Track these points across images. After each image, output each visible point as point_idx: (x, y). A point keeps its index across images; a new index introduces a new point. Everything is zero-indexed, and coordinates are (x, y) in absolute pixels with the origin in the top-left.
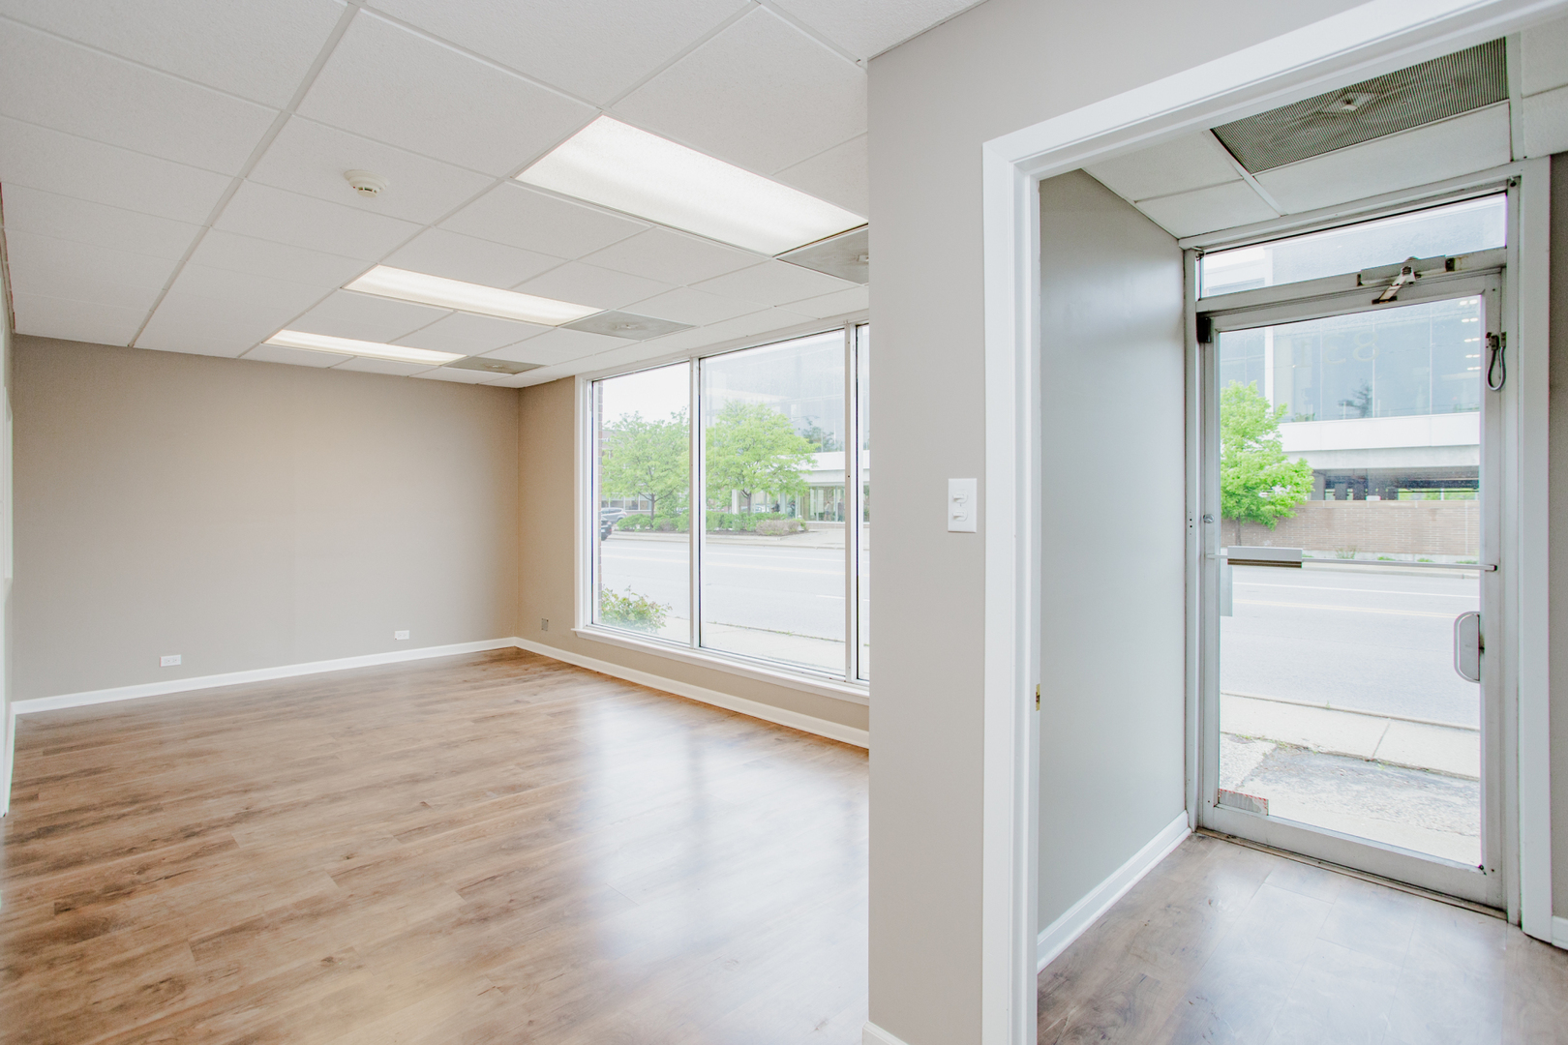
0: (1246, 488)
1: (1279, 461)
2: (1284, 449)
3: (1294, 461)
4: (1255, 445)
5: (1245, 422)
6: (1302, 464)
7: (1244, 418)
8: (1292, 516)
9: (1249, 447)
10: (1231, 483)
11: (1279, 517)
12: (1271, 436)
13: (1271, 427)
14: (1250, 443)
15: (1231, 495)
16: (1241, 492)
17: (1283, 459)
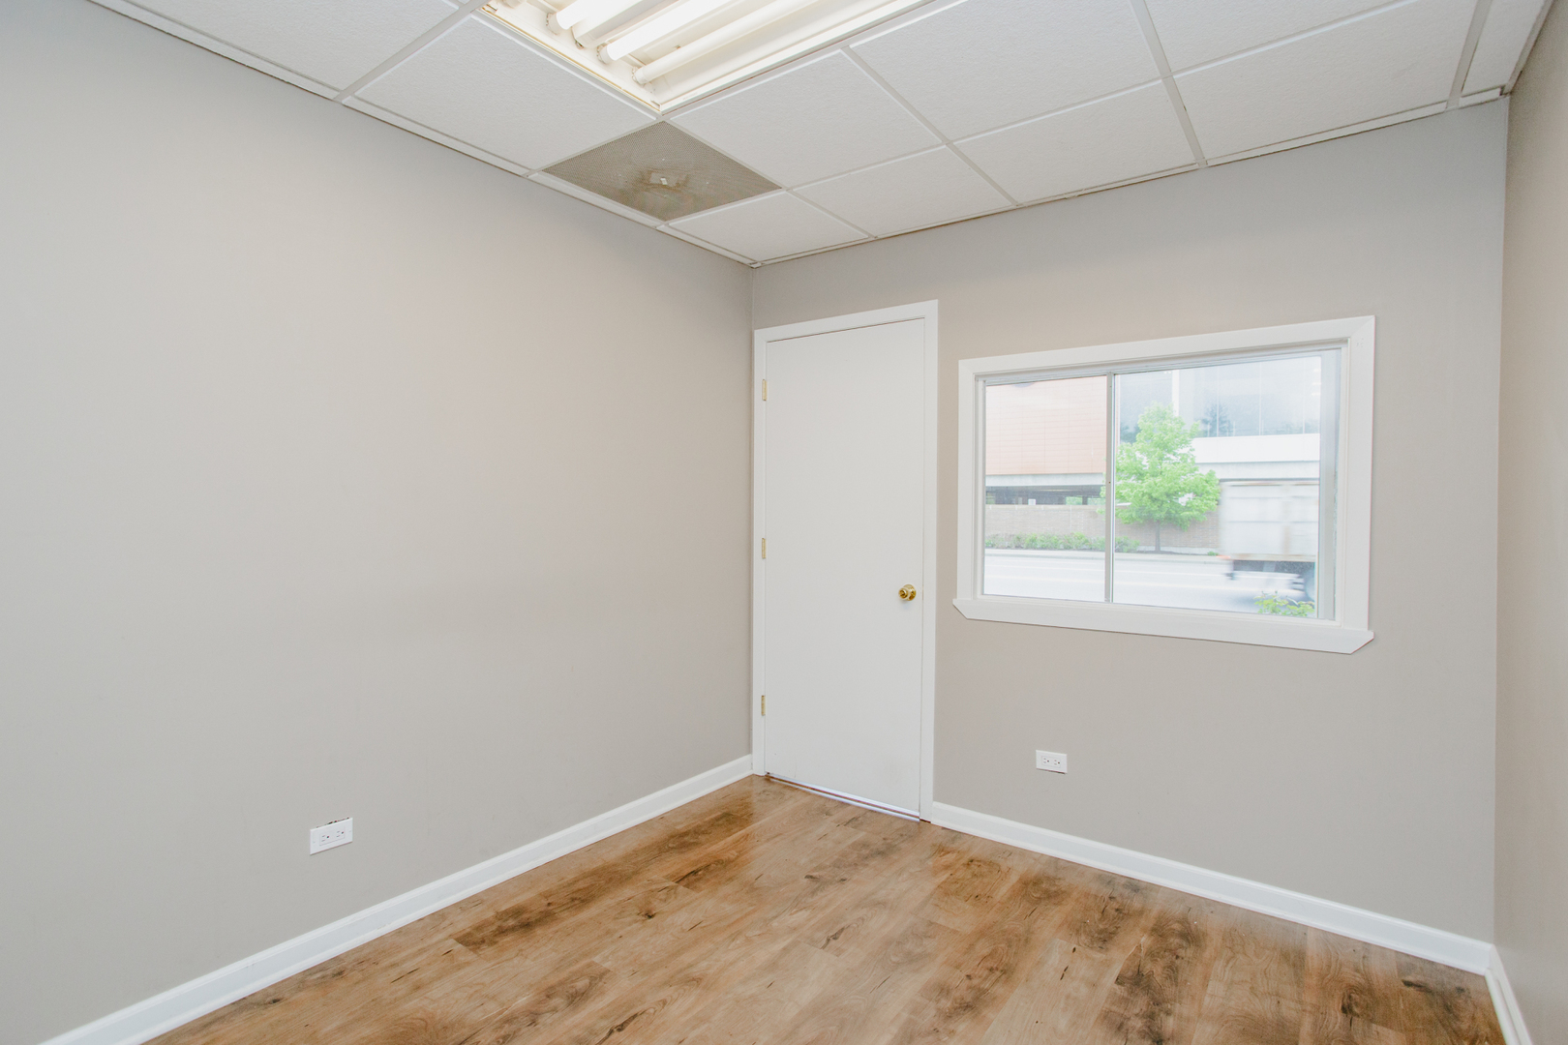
0: (1168, 495)
1: (1191, 472)
2: (1196, 462)
3: (1204, 471)
4: (1172, 457)
5: (1167, 437)
6: (1211, 474)
7: (1166, 434)
8: (1201, 520)
9: (1168, 459)
10: (1157, 491)
11: (1194, 521)
12: (1185, 450)
13: (1185, 442)
14: (1168, 455)
15: (1154, 500)
16: (1164, 498)
17: (1195, 469)
